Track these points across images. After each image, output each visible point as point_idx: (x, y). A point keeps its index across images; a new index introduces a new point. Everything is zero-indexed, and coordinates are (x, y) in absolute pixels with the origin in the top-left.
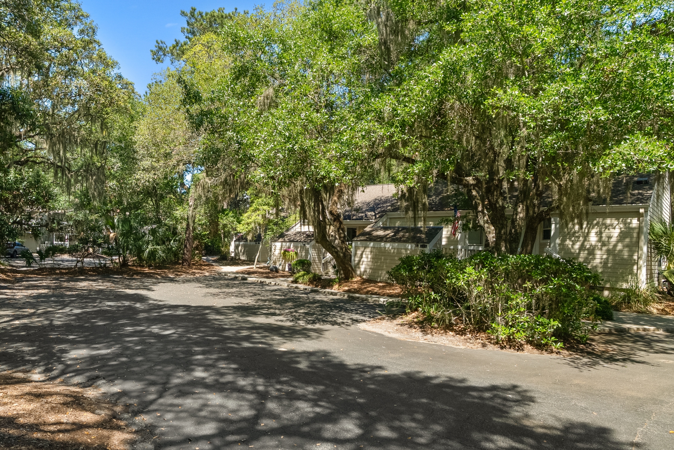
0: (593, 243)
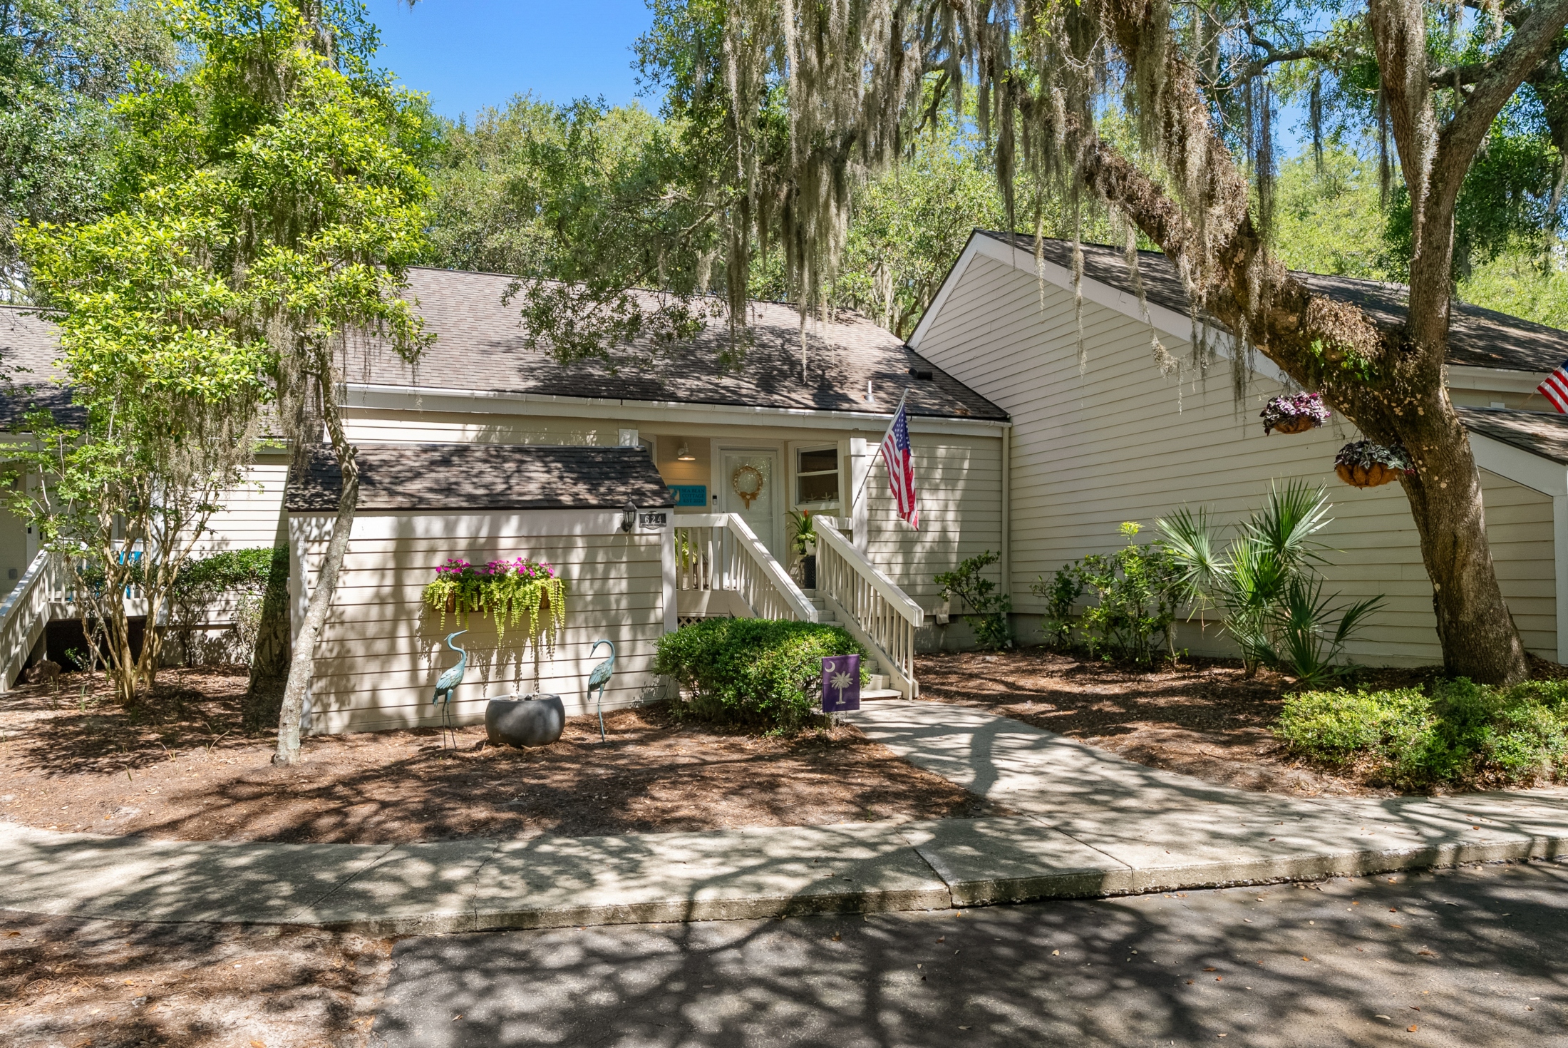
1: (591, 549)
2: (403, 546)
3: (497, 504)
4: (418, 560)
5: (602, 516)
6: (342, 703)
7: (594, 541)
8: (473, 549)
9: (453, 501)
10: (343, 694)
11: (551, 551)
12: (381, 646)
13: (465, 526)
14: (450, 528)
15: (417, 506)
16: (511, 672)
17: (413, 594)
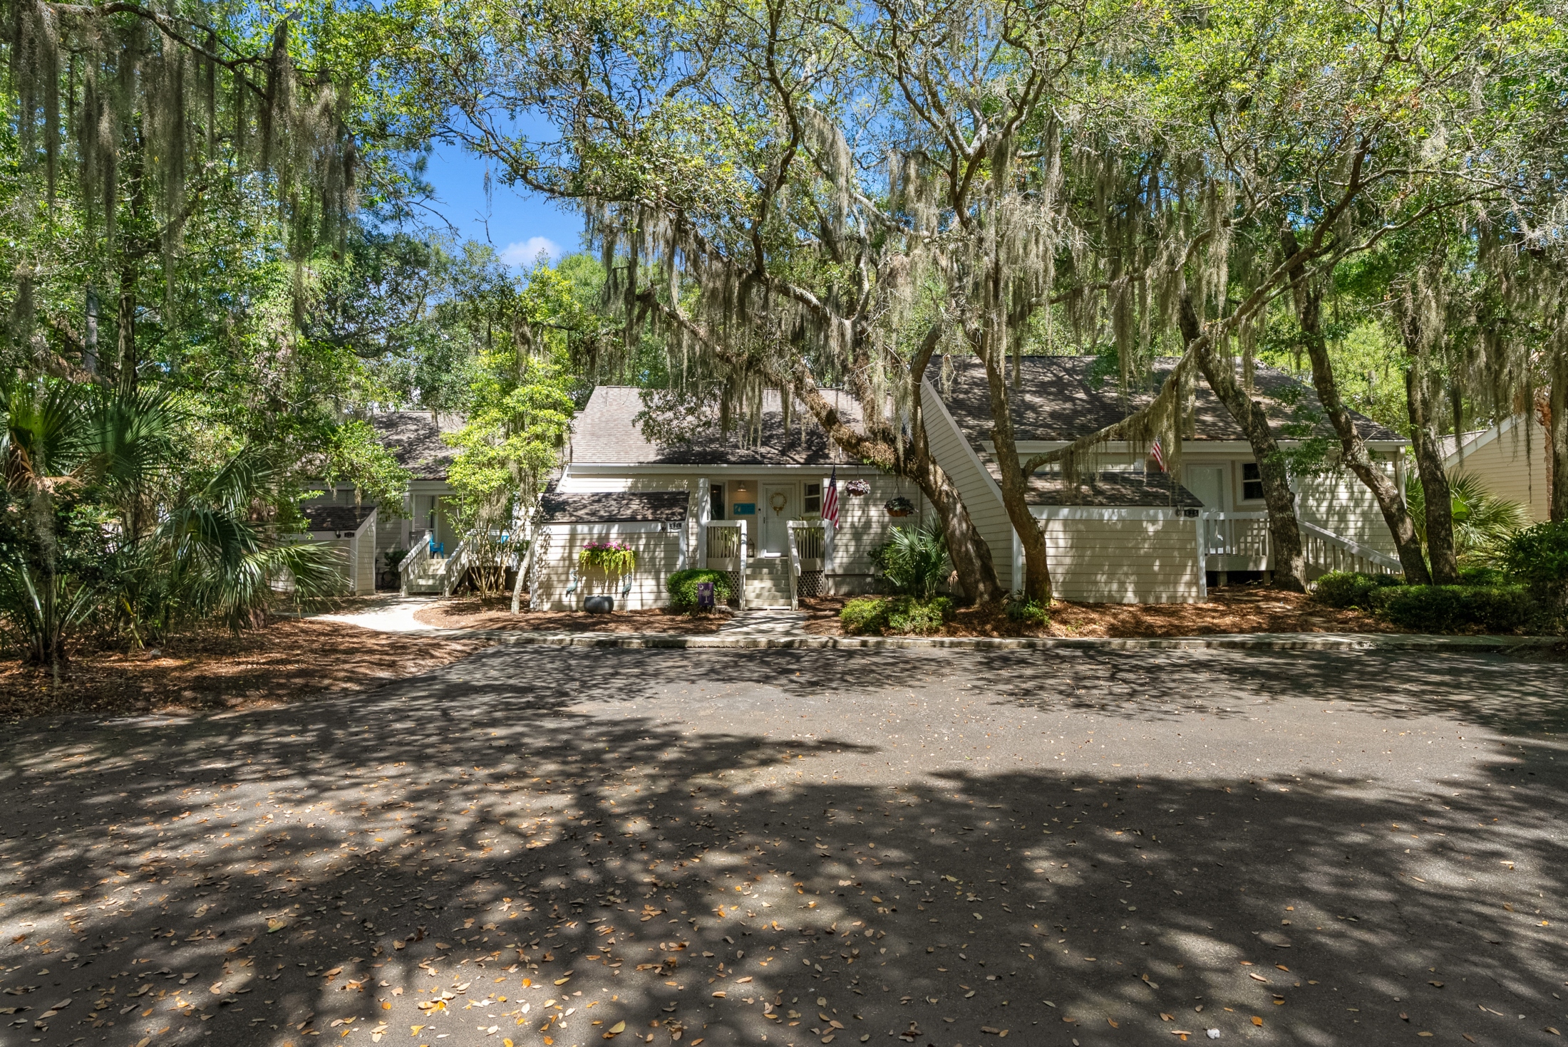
0: (1344, 503)
1: (648, 539)
2: (573, 536)
3: (611, 520)
4: (578, 543)
5: (653, 525)
6: (548, 599)
7: (649, 536)
8: (600, 538)
9: (593, 519)
10: (549, 595)
11: (631, 540)
12: (563, 577)
13: (597, 529)
14: (591, 530)
15: (580, 521)
16: (613, 590)
17: (576, 556)
